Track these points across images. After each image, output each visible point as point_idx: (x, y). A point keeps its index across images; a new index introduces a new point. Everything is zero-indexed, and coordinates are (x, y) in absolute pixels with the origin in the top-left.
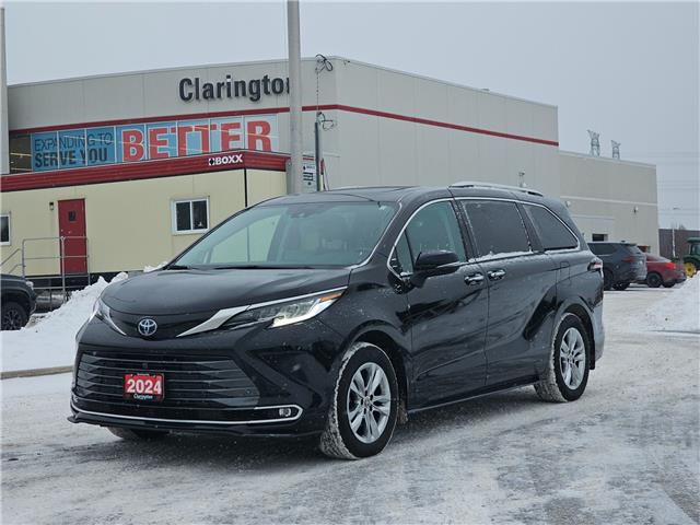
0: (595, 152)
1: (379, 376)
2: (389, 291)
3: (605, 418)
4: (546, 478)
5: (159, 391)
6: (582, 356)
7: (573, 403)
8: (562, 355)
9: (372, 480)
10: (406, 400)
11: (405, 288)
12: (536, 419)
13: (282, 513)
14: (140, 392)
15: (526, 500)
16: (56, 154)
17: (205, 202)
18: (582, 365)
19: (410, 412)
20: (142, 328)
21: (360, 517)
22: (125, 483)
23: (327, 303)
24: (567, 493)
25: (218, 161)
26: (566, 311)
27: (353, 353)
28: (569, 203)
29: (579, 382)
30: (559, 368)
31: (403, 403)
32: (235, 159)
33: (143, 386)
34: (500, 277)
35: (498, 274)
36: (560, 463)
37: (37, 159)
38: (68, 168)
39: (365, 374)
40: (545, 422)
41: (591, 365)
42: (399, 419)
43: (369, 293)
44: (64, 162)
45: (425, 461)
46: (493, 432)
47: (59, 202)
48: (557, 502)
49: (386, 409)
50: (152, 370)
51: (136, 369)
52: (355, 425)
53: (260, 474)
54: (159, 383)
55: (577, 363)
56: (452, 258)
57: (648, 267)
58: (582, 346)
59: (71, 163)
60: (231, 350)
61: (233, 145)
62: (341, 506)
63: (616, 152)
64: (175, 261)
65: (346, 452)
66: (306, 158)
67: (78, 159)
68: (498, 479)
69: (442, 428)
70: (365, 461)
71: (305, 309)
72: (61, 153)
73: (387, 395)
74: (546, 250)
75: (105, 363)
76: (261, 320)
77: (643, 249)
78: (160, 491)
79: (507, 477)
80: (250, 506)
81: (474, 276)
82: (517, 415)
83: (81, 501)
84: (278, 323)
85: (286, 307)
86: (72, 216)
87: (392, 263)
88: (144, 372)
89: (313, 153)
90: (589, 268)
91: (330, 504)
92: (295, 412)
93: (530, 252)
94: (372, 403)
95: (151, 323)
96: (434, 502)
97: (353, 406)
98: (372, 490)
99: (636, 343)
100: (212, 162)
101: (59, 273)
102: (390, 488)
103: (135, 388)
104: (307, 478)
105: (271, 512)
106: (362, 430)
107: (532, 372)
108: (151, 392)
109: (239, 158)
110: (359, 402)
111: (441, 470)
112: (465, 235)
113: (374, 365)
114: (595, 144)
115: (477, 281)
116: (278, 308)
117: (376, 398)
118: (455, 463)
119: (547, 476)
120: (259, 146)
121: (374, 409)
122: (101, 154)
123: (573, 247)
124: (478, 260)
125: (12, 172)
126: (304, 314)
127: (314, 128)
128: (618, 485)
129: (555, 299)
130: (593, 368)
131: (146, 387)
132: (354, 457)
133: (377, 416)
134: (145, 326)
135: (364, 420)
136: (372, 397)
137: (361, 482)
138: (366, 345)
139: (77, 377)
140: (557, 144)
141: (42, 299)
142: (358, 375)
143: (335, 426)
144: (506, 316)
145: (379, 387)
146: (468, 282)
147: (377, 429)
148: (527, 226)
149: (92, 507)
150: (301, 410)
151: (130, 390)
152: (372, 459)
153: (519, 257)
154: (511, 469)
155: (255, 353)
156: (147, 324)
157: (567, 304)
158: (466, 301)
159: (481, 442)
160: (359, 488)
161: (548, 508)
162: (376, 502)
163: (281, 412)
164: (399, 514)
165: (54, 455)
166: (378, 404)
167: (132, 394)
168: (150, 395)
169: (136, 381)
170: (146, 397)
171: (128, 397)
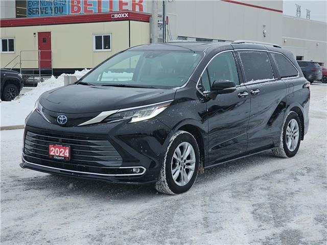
0: (298, 15)
1: (189, 149)
2: (197, 102)
3: (309, 170)
4: (280, 214)
5: (67, 155)
6: (297, 134)
7: (292, 158)
8: (287, 133)
9: (183, 211)
10: (204, 161)
11: (206, 99)
12: (273, 169)
13: (130, 234)
14: (58, 155)
15: (269, 231)
16: (38, 9)
17: (109, 36)
18: (297, 138)
19: (206, 167)
20: (59, 120)
21: (175, 239)
22: (47, 206)
23: (162, 109)
24: (292, 226)
25: (116, 16)
26: (291, 110)
27: (175, 137)
28: (286, 40)
29: (295, 147)
30: (285, 139)
31: (202, 163)
32: (125, 15)
34: (257, 93)
35: (256, 92)
36: (287, 202)
37: (29, 11)
38: (44, 16)
39: (182, 148)
40: (277, 172)
41: (301, 137)
42: (199, 172)
43: (186, 103)
44: (42, 13)
45: (213, 198)
46: (249, 177)
47: (38, 33)
48: (286, 232)
49: (193, 167)
50: (64, 143)
51: (56, 142)
52: (175, 177)
53: (122, 203)
54: (67, 151)
55: (295, 137)
56: (232, 85)
57: (323, 73)
58: (298, 128)
59: (46, 13)
60: (107, 135)
61: (124, 7)
62: (164, 230)
63: (308, 15)
64: (81, 79)
65: (170, 191)
66: (159, 16)
67: (49, 11)
68: (253, 213)
69: (222, 174)
70: (179, 196)
71: (150, 112)
72: (41, 8)
73: (194, 159)
74: (282, 78)
75: (39, 138)
76: (125, 118)
77: (321, 64)
78: (65, 214)
79: (258, 212)
80: (113, 228)
81: (243, 93)
82: (262, 166)
83: (20, 219)
84: (134, 120)
85: (139, 111)
86: (44, 41)
87: (199, 86)
88: (60, 144)
89: (162, 13)
90: (303, 87)
91: (158, 228)
92: (142, 170)
93: (274, 79)
94: (185, 164)
95: (64, 117)
96: (217, 230)
97: (174, 166)
98: (182, 218)
99: (320, 118)
100: (113, 16)
101: (38, 68)
102: (193, 218)
103: (54, 152)
104: (147, 207)
105: (125, 233)
106: (179, 179)
107: (271, 142)
108: (63, 155)
109: (126, 15)
110: (178, 164)
111: (221, 204)
112: (239, 70)
113: (187, 144)
114: (299, 11)
115: (244, 96)
116: (134, 111)
117: (187, 161)
118: (229, 200)
119: (280, 212)
120: (137, 9)
121: (186, 167)
122: (60, 9)
123: (296, 76)
124: (246, 84)
125: (17, 16)
126: (149, 115)
127: (162, 4)
128: (320, 221)
129: (285, 103)
130: (302, 140)
131: (60, 152)
132: (174, 194)
133: (188, 171)
134: (60, 119)
135: (180, 173)
136: (185, 160)
137: (177, 212)
138: (183, 132)
139: (25, 143)
140: (282, 12)
141: (30, 79)
142: (178, 149)
143: (164, 178)
144: (259, 110)
145: (189, 155)
146: (239, 96)
147: (187, 178)
148: (272, 65)
149: (25, 224)
150: (145, 169)
151: (52, 153)
152: (184, 194)
153: (268, 82)
154: (260, 206)
155: (120, 137)
156: (62, 118)
157: (291, 106)
158: (239, 104)
159: (244, 184)
160: (176, 216)
161: (282, 237)
162: (185, 227)
163: (134, 170)
164: (197, 238)
165: (12, 184)
166: (188, 164)
167: (53, 156)
168: (62, 157)
169: (55, 149)
170: (60, 158)
171: (51, 157)
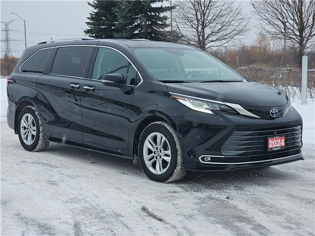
5: (283, 144)
14: (275, 146)
20: (272, 113)
33: (276, 143)
50: (279, 134)
54: (283, 140)
88: (277, 136)
95: (276, 110)
103: (272, 145)
108: (280, 146)
131: (277, 143)
151: (270, 146)
156: (274, 111)
167: (272, 148)
168: (279, 147)
169: (273, 141)
170: (277, 149)
171: (270, 150)
